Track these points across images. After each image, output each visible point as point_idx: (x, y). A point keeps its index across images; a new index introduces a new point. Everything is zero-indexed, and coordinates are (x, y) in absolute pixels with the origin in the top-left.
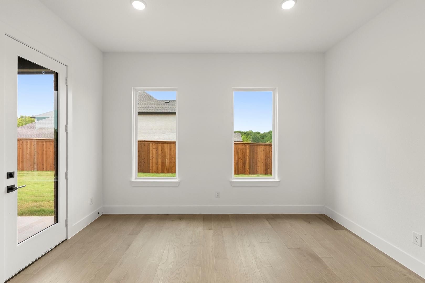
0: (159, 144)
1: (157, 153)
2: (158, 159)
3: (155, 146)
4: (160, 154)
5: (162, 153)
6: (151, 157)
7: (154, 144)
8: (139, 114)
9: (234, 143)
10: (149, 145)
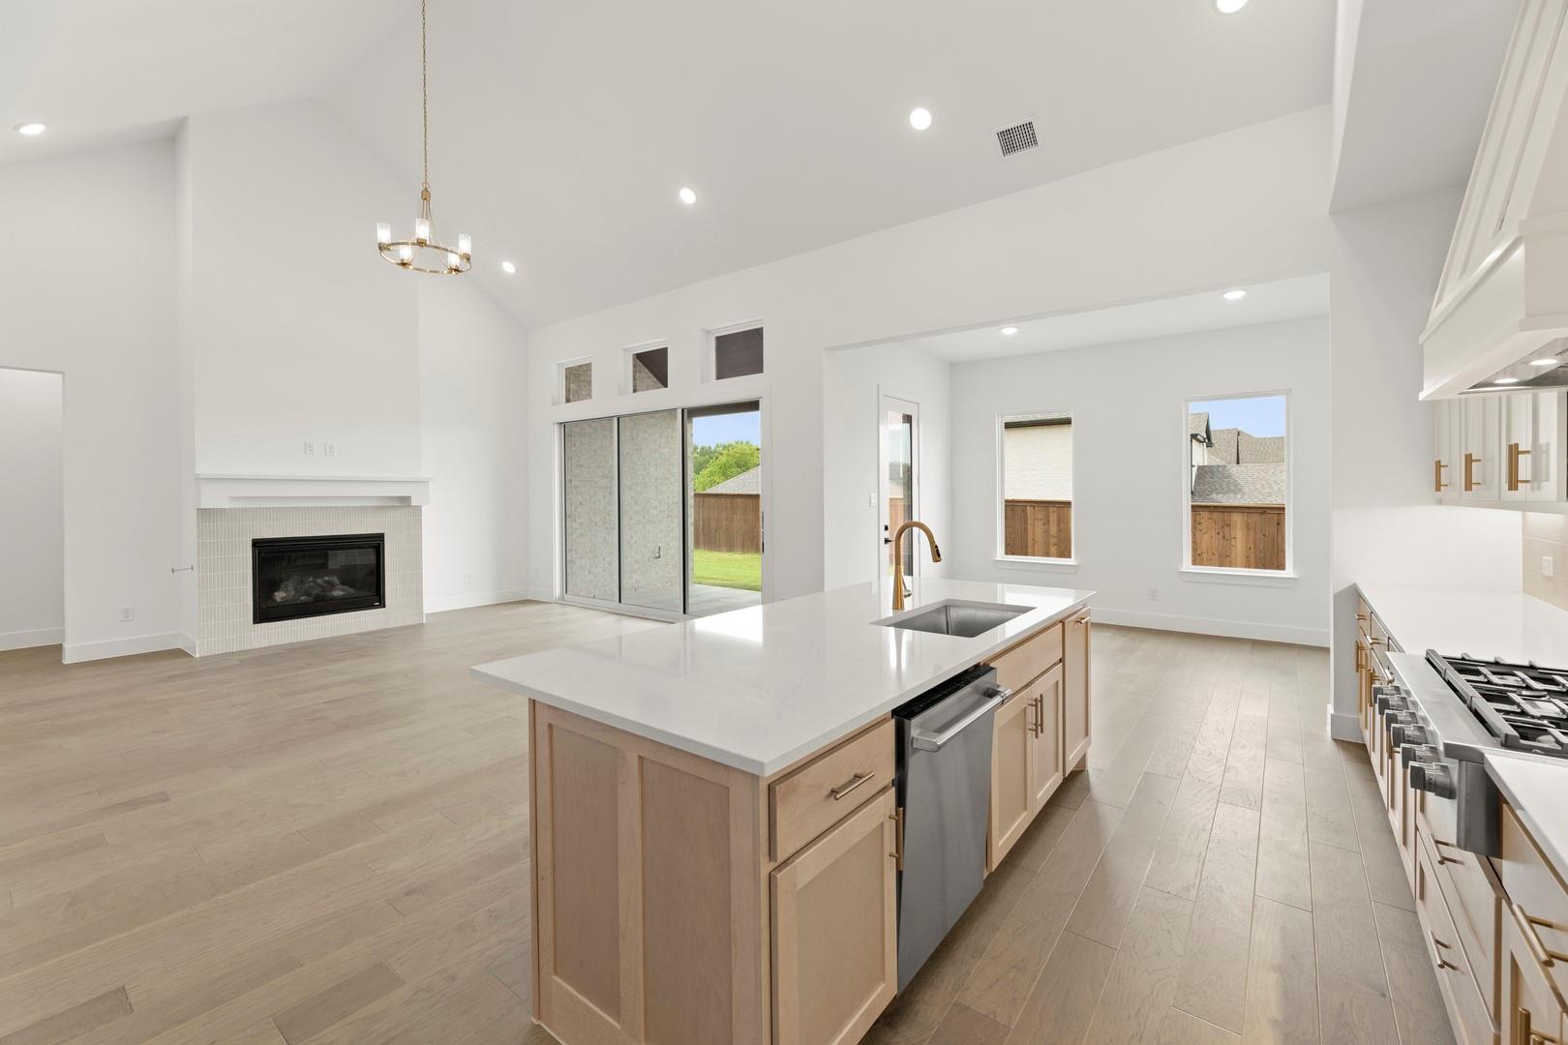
0: (1051, 510)
1: (1047, 531)
2: (1048, 547)
3: (1040, 514)
4: (1055, 535)
5: (1060, 530)
6: (1030, 540)
7: (1037, 509)
8: (1009, 426)
9: (1192, 506)
10: (1024, 511)
